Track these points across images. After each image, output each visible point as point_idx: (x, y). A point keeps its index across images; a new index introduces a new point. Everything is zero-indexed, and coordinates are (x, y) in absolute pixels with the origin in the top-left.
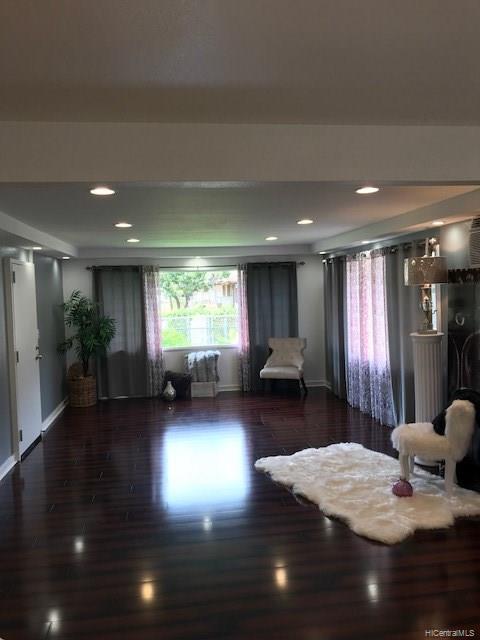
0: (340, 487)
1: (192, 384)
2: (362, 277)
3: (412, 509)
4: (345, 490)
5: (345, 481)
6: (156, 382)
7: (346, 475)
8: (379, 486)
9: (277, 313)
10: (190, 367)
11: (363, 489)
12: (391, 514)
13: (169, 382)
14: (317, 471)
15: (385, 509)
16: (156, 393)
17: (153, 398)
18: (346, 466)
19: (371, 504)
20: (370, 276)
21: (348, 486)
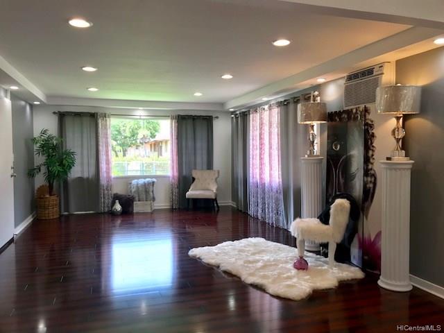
0: (254, 265)
1: (135, 203)
2: (261, 124)
3: (308, 277)
4: (259, 267)
5: (258, 261)
6: (106, 201)
7: (257, 257)
8: (282, 263)
9: (199, 152)
10: (133, 190)
11: (271, 265)
12: (295, 280)
13: (117, 201)
14: (236, 255)
15: (289, 278)
16: (106, 210)
17: (104, 213)
18: (256, 251)
19: (279, 274)
20: (268, 123)
21: (260, 264)
